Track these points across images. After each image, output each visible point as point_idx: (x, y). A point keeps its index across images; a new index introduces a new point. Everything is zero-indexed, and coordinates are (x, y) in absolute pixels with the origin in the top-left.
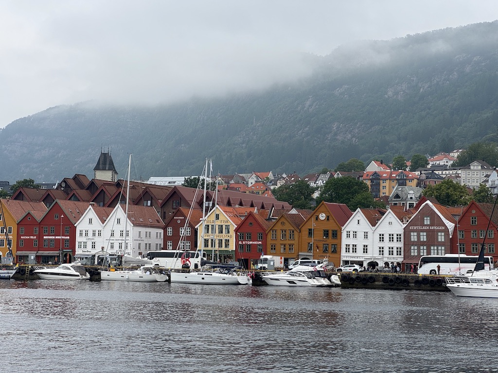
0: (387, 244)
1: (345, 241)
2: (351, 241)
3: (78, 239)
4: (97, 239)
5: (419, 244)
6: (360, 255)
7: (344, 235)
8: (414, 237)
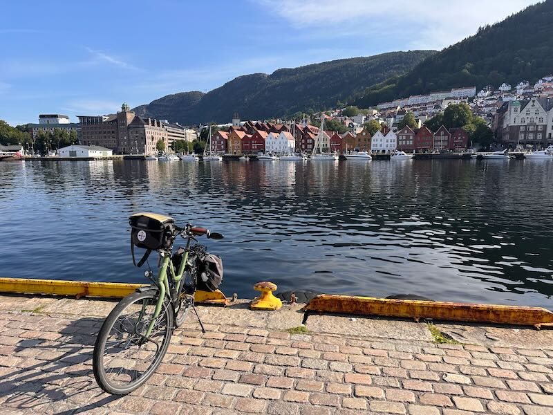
0: (389, 143)
1: (373, 142)
2: (375, 143)
3: (266, 145)
4: (274, 145)
5: (402, 140)
6: (379, 148)
7: (372, 140)
8: (400, 138)
